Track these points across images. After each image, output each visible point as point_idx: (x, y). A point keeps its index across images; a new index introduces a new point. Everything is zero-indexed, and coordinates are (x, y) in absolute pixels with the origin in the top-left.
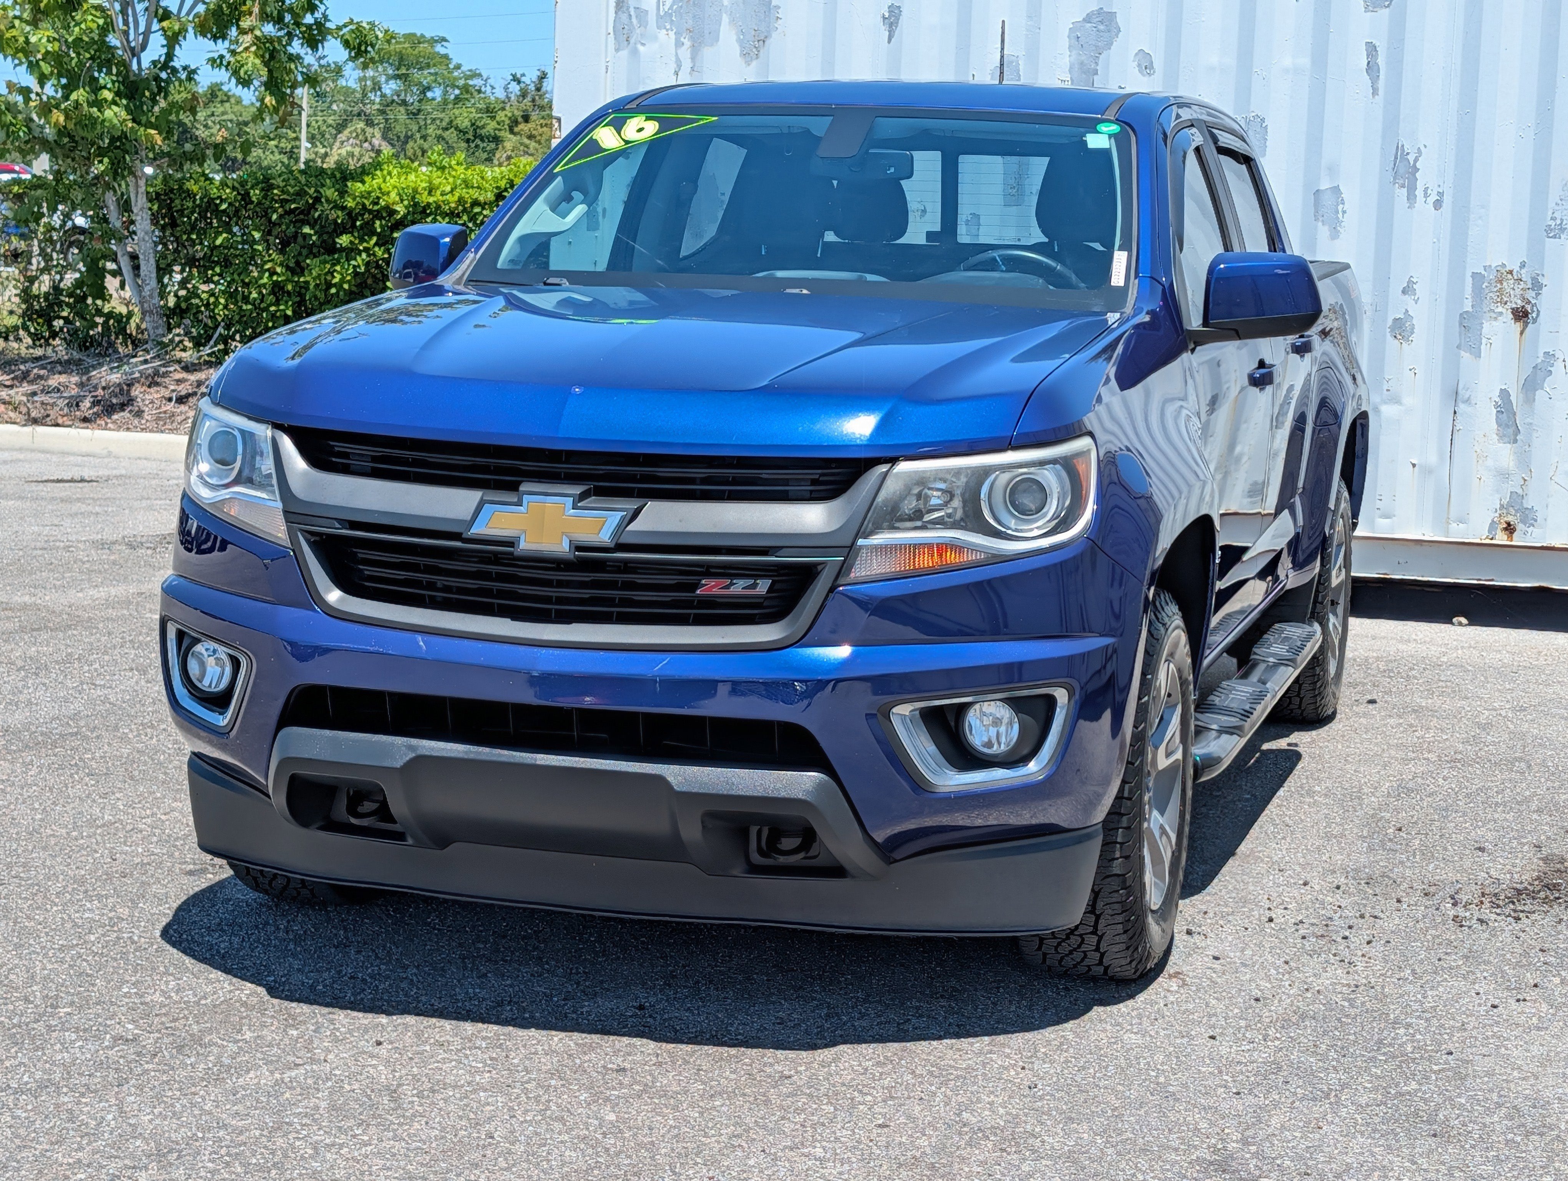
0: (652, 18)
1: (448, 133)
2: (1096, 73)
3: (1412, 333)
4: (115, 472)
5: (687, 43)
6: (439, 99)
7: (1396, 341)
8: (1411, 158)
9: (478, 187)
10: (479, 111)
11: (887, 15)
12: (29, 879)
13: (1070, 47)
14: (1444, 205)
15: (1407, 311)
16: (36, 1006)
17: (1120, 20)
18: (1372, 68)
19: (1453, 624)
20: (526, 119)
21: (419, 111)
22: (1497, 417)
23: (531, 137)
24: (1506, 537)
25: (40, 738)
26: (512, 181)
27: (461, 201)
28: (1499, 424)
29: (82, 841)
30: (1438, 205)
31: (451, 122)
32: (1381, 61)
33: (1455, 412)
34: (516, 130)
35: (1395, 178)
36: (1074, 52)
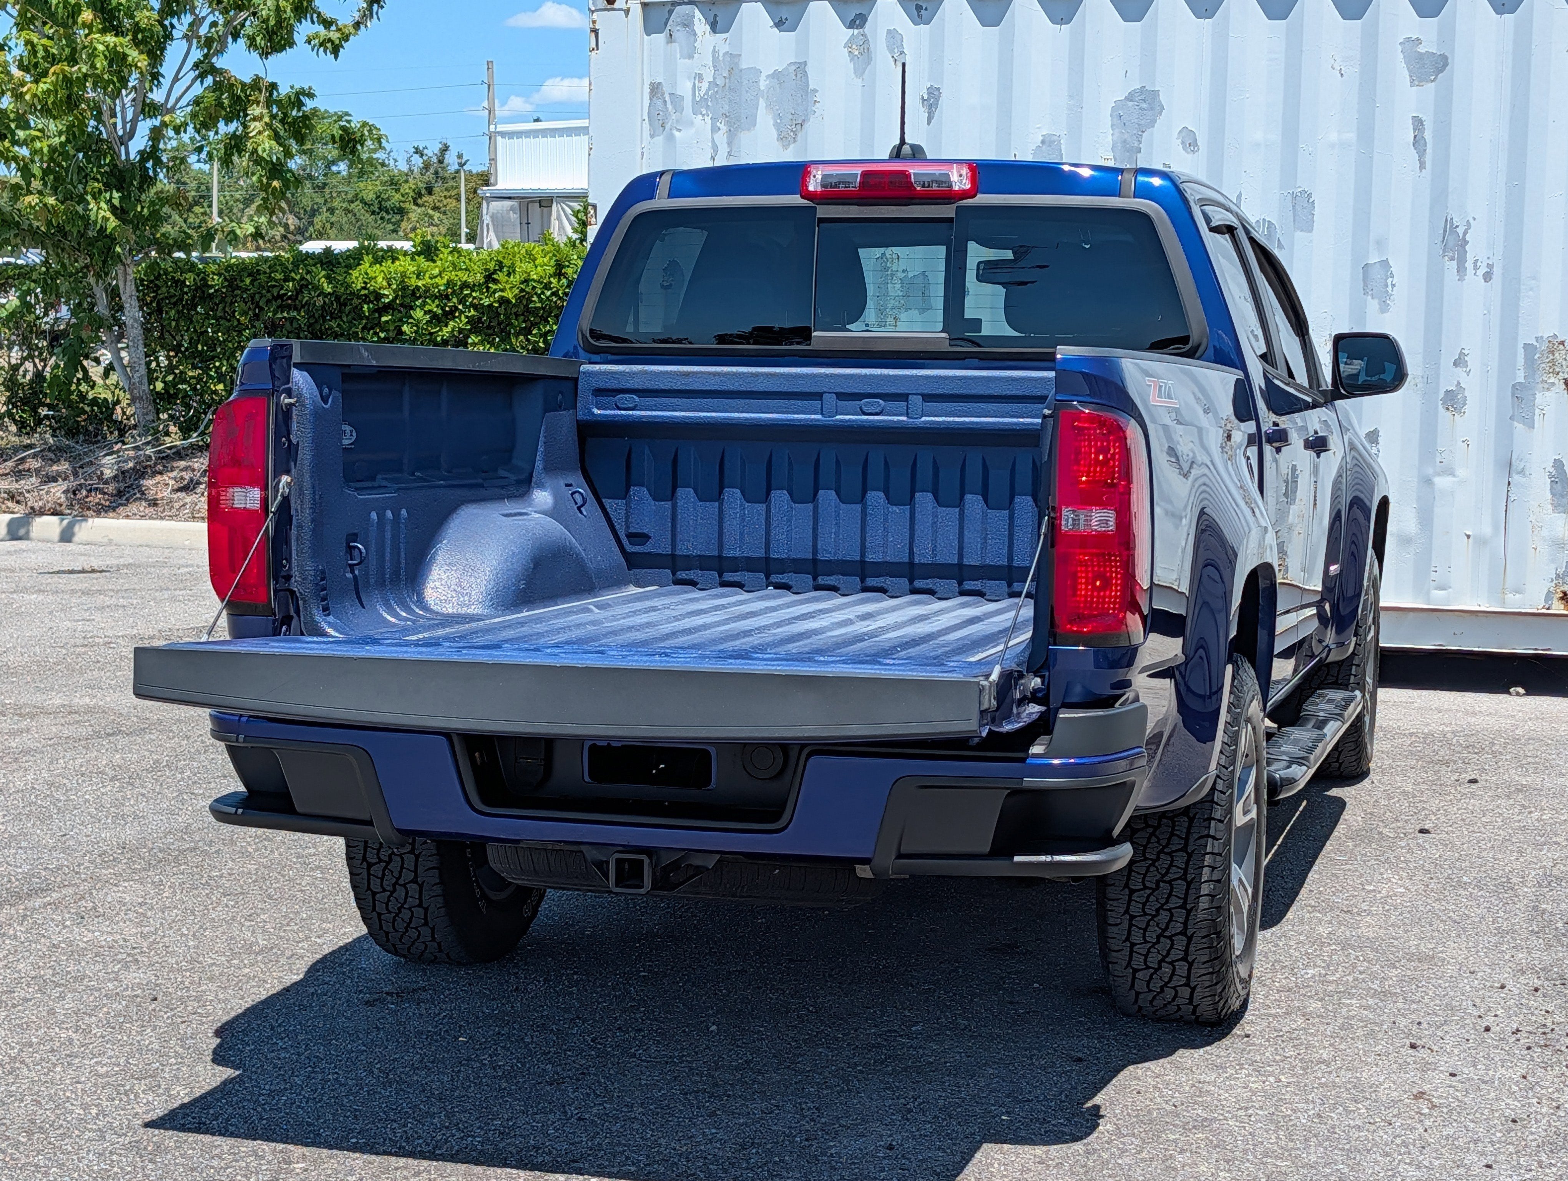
0: (688, 103)
1: (353, 206)
2: (1139, 151)
3: (1465, 404)
4: (122, 561)
5: (723, 128)
6: (344, 173)
7: (1449, 414)
8: (1460, 231)
9: (466, 269)
10: (383, 184)
11: (926, 97)
12: (209, 1015)
13: (1112, 125)
14: (1494, 277)
15: (1459, 383)
16: (269, 1162)
17: (1163, 98)
18: (1418, 142)
19: (1510, 693)
20: (430, 191)
21: (325, 184)
22: (1551, 487)
23: (435, 208)
24: (1562, 606)
25: (160, 855)
26: (501, 263)
27: (450, 283)
28: (1553, 494)
29: (246, 971)
30: (1487, 277)
31: (357, 195)
32: (1428, 135)
33: (1509, 483)
34: (419, 201)
35: (1444, 251)
36: (1117, 130)
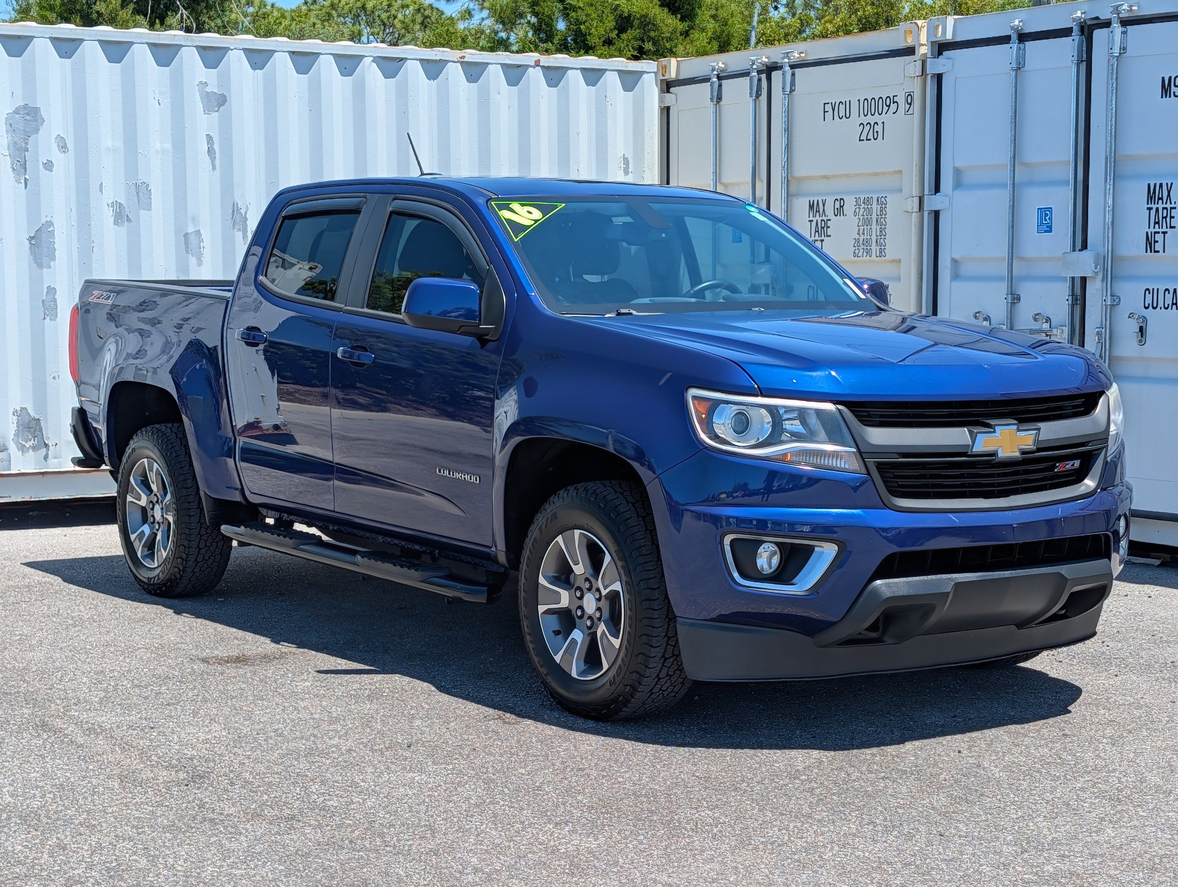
2: (27, 150)
8: (243, 212)
13: (6, 131)
17: (43, 113)
18: (211, 151)
32: (216, 147)
35: (234, 225)
36: (10, 135)
